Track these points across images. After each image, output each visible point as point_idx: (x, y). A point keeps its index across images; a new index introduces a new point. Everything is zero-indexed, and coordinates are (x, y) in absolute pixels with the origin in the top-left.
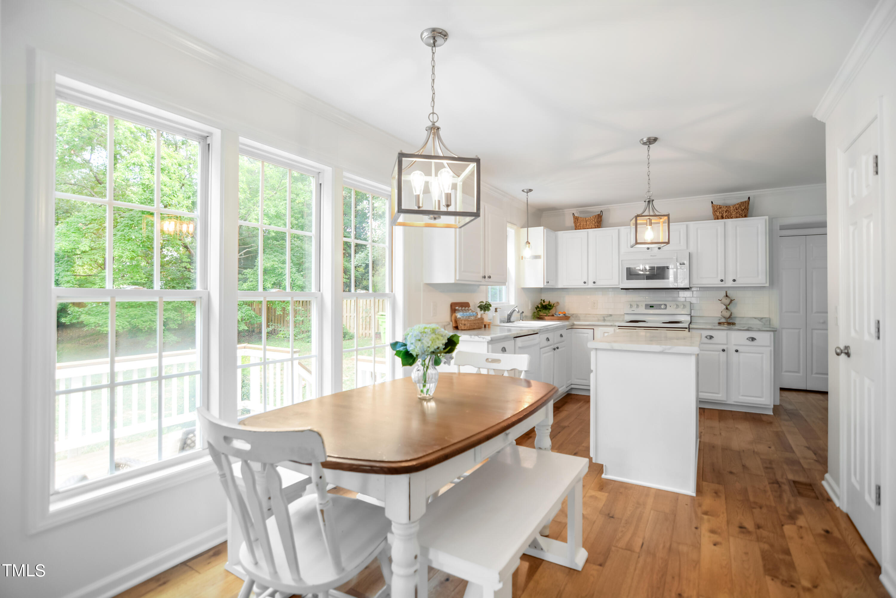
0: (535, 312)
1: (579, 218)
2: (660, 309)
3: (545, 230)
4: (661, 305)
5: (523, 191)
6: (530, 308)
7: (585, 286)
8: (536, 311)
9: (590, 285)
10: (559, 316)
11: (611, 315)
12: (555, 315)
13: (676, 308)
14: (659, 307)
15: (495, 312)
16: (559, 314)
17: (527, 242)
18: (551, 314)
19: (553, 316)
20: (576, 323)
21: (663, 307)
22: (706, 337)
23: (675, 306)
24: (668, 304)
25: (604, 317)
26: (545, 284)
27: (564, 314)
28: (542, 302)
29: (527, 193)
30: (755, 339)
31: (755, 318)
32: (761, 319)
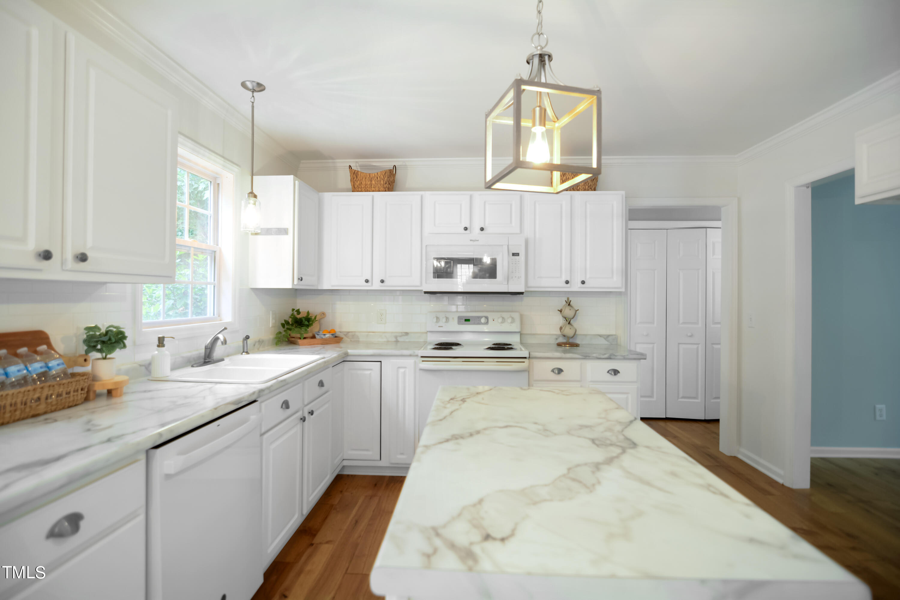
0: (280, 333)
1: (359, 173)
2: (480, 323)
3: (297, 182)
4: (480, 318)
5: (243, 85)
6: (271, 326)
7: (367, 287)
8: (282, 330)
9: (376, 285)
10: (324, 337)
11: (407, 334)
12: (316, 335)
13: (502, 323)
14: (477, 320)
15: (158, 346)
16: (324, 335)
17: (252, 193)
18: (310, 335)
19: (314, 337)
20: (350, 351)
21: (483, 320)
22: (553, 371)
23: (500, 320)
24: (490, 316)
25: (396, 337)
26: (296, 282)
27: (332, 335)
28: (295, 313)
29: (253, 92)
30: (619, 372)
31: (600, 336)
32: (607, 337)
